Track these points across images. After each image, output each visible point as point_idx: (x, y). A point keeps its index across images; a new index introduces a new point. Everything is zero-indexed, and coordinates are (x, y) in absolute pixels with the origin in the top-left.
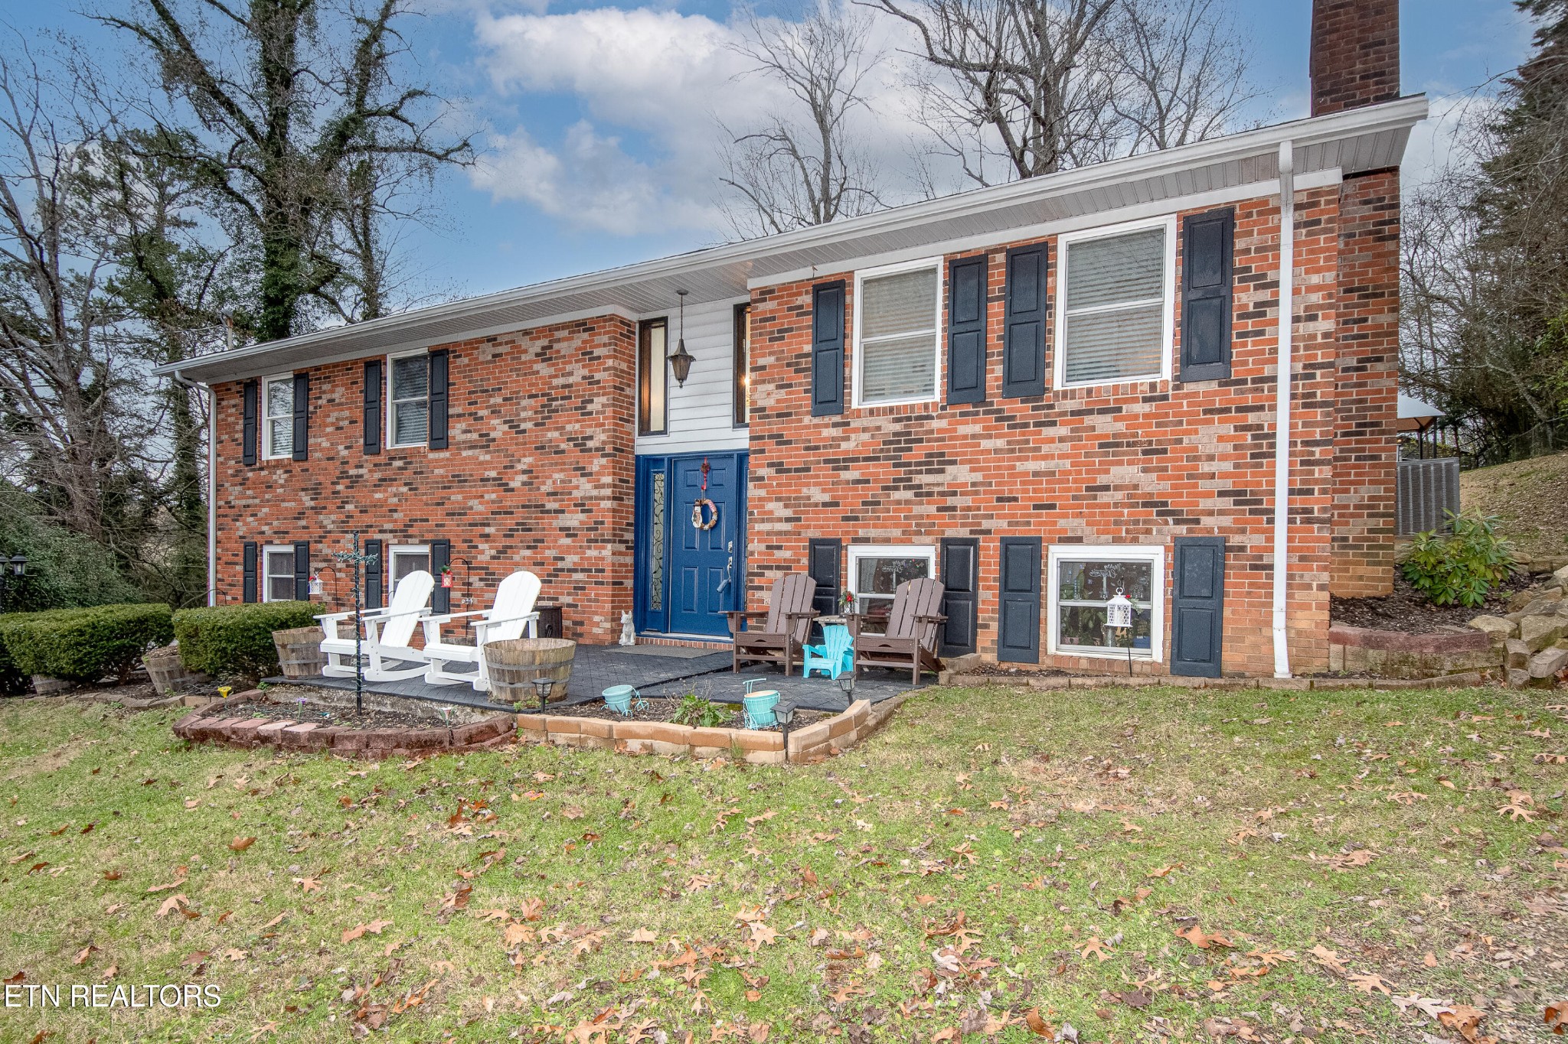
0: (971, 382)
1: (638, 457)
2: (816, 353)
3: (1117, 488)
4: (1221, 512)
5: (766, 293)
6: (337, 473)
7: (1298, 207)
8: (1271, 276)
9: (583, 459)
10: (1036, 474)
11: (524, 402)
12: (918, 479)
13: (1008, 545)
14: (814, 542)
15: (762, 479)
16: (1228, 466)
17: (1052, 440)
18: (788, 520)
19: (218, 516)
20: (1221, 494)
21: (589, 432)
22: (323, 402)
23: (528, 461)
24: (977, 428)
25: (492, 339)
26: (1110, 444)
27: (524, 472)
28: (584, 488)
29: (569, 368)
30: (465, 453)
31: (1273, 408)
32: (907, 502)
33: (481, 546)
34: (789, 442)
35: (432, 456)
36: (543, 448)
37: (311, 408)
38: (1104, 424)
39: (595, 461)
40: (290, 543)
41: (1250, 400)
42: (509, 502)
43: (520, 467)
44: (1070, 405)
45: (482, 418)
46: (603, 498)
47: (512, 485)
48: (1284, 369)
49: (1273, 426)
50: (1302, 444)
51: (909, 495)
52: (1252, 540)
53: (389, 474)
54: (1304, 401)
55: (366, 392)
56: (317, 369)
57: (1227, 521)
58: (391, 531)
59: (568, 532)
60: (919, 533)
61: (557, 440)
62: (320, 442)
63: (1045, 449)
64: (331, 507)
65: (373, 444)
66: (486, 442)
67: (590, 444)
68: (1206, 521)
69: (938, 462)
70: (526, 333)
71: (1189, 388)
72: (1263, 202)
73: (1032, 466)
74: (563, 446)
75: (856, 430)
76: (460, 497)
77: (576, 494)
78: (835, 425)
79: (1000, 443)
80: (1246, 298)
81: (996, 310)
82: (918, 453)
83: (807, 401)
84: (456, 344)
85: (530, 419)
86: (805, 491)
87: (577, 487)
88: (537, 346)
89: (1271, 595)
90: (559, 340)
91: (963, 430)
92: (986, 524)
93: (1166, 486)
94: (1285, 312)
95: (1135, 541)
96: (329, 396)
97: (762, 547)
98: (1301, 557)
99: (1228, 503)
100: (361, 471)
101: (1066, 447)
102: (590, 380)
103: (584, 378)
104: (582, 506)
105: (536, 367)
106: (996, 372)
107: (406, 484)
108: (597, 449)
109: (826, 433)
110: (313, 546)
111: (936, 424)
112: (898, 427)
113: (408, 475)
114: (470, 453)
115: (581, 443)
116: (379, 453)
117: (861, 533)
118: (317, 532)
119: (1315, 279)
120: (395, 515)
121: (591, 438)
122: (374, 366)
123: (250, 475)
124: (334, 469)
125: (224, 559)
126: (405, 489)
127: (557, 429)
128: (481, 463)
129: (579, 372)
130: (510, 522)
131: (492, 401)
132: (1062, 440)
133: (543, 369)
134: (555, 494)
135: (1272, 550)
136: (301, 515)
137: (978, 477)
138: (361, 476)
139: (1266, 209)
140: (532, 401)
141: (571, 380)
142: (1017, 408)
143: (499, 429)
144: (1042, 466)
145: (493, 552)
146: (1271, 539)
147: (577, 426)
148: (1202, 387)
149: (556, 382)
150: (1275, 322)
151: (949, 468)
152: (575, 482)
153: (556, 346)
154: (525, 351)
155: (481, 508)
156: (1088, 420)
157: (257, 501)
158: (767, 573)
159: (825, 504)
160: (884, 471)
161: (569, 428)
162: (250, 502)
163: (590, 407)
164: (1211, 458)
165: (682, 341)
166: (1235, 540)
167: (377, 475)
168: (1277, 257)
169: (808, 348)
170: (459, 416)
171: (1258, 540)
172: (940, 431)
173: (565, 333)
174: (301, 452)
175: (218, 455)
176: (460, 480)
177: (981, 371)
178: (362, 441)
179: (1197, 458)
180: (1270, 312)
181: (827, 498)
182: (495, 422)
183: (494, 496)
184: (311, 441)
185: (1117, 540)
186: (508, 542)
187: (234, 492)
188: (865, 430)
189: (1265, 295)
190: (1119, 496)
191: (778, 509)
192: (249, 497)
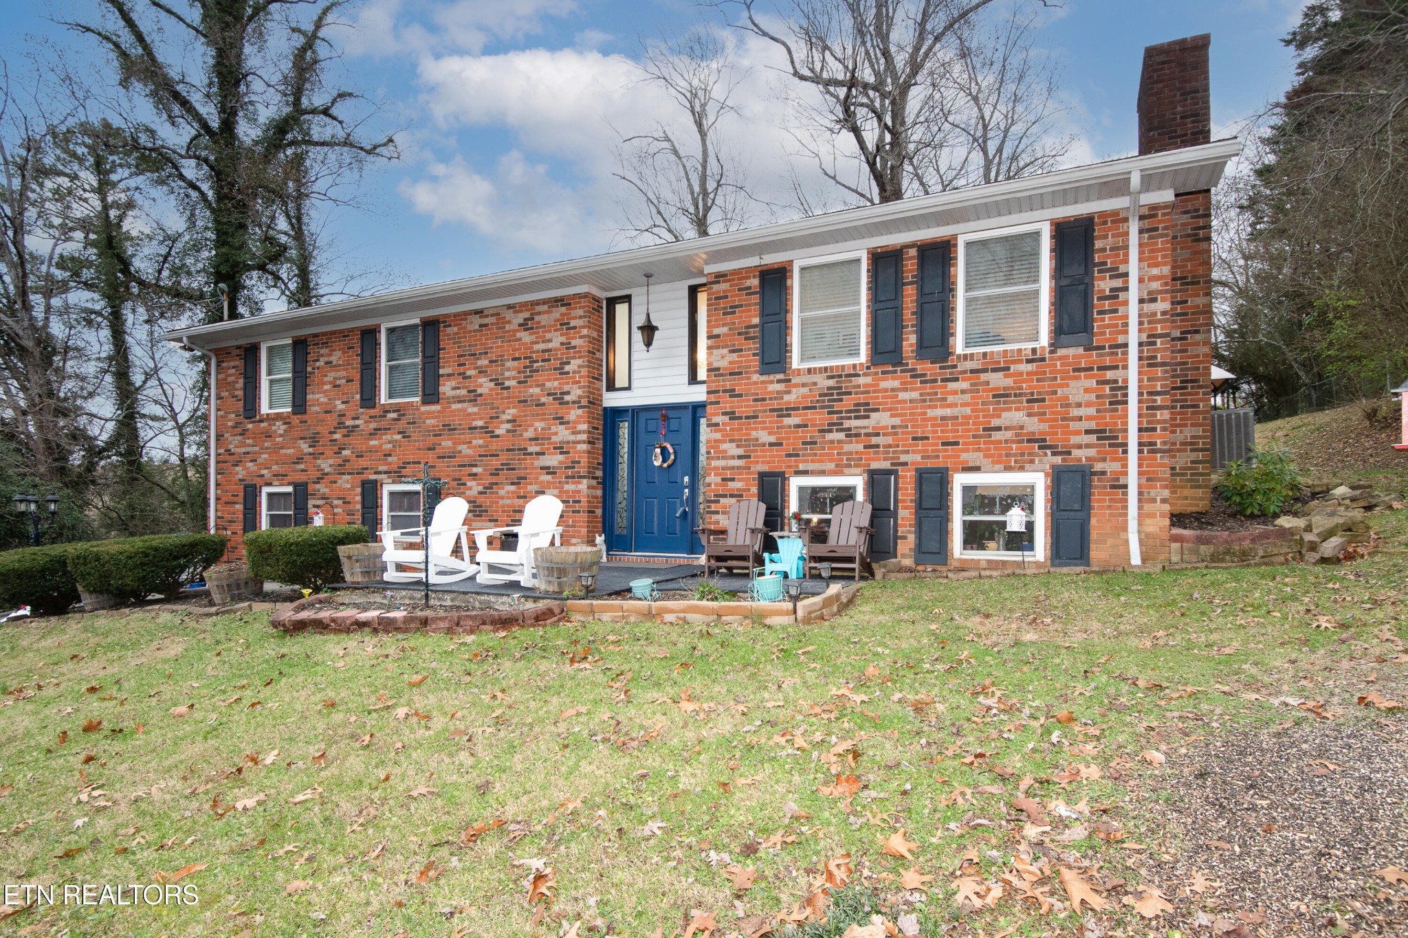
0: (891, 347)
1: (605, 409)
2: (763, 324)
3: (1007, 429)
4: (1088, 446)
5: (720, 277)
6: (335, 423)
7: (1142, 218)
8: (1122, 269)
9: (562, 411)
10: (943, 418)
11: (509, 364)
12: (847, 424)
13: (922, 476)
14: (762, 476)
15: (717, 425)
16: (1092, 411)
17: (955, 392)
18: (740, 457)
19: (218, 462)
20: (1088, 432)
21: (566, 388)
22: (321, 363)
23: (511, 413)
24: (896, 384)
25: (479, 312)
26: (1001, 395)
27: (509, 421)
28: (562, 434)
29: (548, 336)
30: (454, 406)
31: (1125, 367)
32: (840, 442)
33: (469, 484)
34: (740, 395)
35: (423, 409)
36: (526, 401)
37: (309, 369)
38: (997, 380)
39: (572, 412)
40: (289, 484)
41: (1108, 361)
42: (495, 446)
43: (505, 417)
44: (970, 365)
45: (470, 377)
46: (579, 442)
47: (498, 432)
48: (1133, 338)
49: (1126, 381)
50: (1146, 394)
51: (841, 436)
52: (1111, 467)
53: (384, 424)
54: (1148, 361)
55: (362, 355)
56: (315, 335)
57: (1092, 452)
58: (386, 473)
59: (548, 470)
60: (849, 466)
61: (537, 395)
62: (317, 398)
63: (950, 399)
64: (328, 452)
65: (369, 397)
66: (474, 397)
67: (567, 398)
68: (1076, 453)
69: (863, 410)
70: (509, 307)
71: (1061, 352)
72: (1115, 213)
73: (940, 412)
74: (543, 400)
75: (796, 385)
76: (449, 443)
77: (554, 438)
78: (779, 381)
79: (915, 395)
80: (1104, 285)
81: (910, 292)
82: (848, 402)
83: (755, 362)
84: (446, 316)
85: (514, 378)
86: (754, 434)
87: (556, 434)
88: (520, 318)
89: (1126, 507)
90: (539, 313)
91: (883, 385)
92: (903, 458)
93: (1044, 427)
94: (1133, 295)
95: (1022, 469)
96: (326, 359)
97: (718, 479)
98: (1148, 478)
99: (1092, 438)
100: (357, 422)
101: (967, 397)
102: (567, 346)
103: (562, 344)
104: (561, 449)
105: (518, 335)
106: (910, 340)
107: (399, 433)
108: (574, 402)
109: (771, 388)
110: (311, 487)
111: (862, 380)
112: (831, 383)
113: (402, 425)
114: (459, 406)
115: (559, 397)
116: (374, 407)
117: (802, 467)
118: (313, 474)
119: (1155, 271)
120: (390, 459)
121: (568, 393)
122: (369, 335)
123: (250, 426)
124: (332, 420)
125: (224, 499)
126: (399, 437)
127: (538, 386)
128: (470, 414)
129: (557, 340)
130: (496, 463)
131: (479, 363)
132: (963, 392)
133: (526, 337)
134: (536, 439)
135: (1126, 474)
136: (299, 460)
137: (897, 421)
138: (357, 426)
139: (1118, 218)
140: (516, 363)
141: (550, 345)
142: (929, 368)
143: (485, 386)
144: (948, 412)
145: (480, 488)
146: (1125, 466)
147: (556, 383)
148: (1071, 351)
149: (536, 347)
150: (1126, 303)
151: (873, 415)
152: (554, 429)
153: (537, 318)
154: (509, 322)
155: (470, 452)
156: (984, 377)
157: (257, 449)
158: (722, 500)
159: (771, 445)
160: (820, 417)
161: (548, 384)
162: (250, 449)
163: (567, 368)
164: (1079, 405)
165: (648, 315)
166: (1098, 467)
167: (373, 425)
168: (1127, 255)
169: (756, 321)
170: (449, 375)
171: (1116, 466)
172: (865, 385)
173: (545, 308)
174: (300, 405)
175: (218, 410)
176: (449, 428)
177: (899, 340)
178: (358, 397)
179: (1068, 405)
180: (1122, 295)
181: (772, 439)
182: (483, 380)
183: (481, 442)
184: (309, 397)
185: (1008, 469)
186: (494, 479)
187: (234, 442)
188: (804, 385)
189: (1118, 283)
190: (1009, 435)
191: (732, 449)
192: (249, 445)
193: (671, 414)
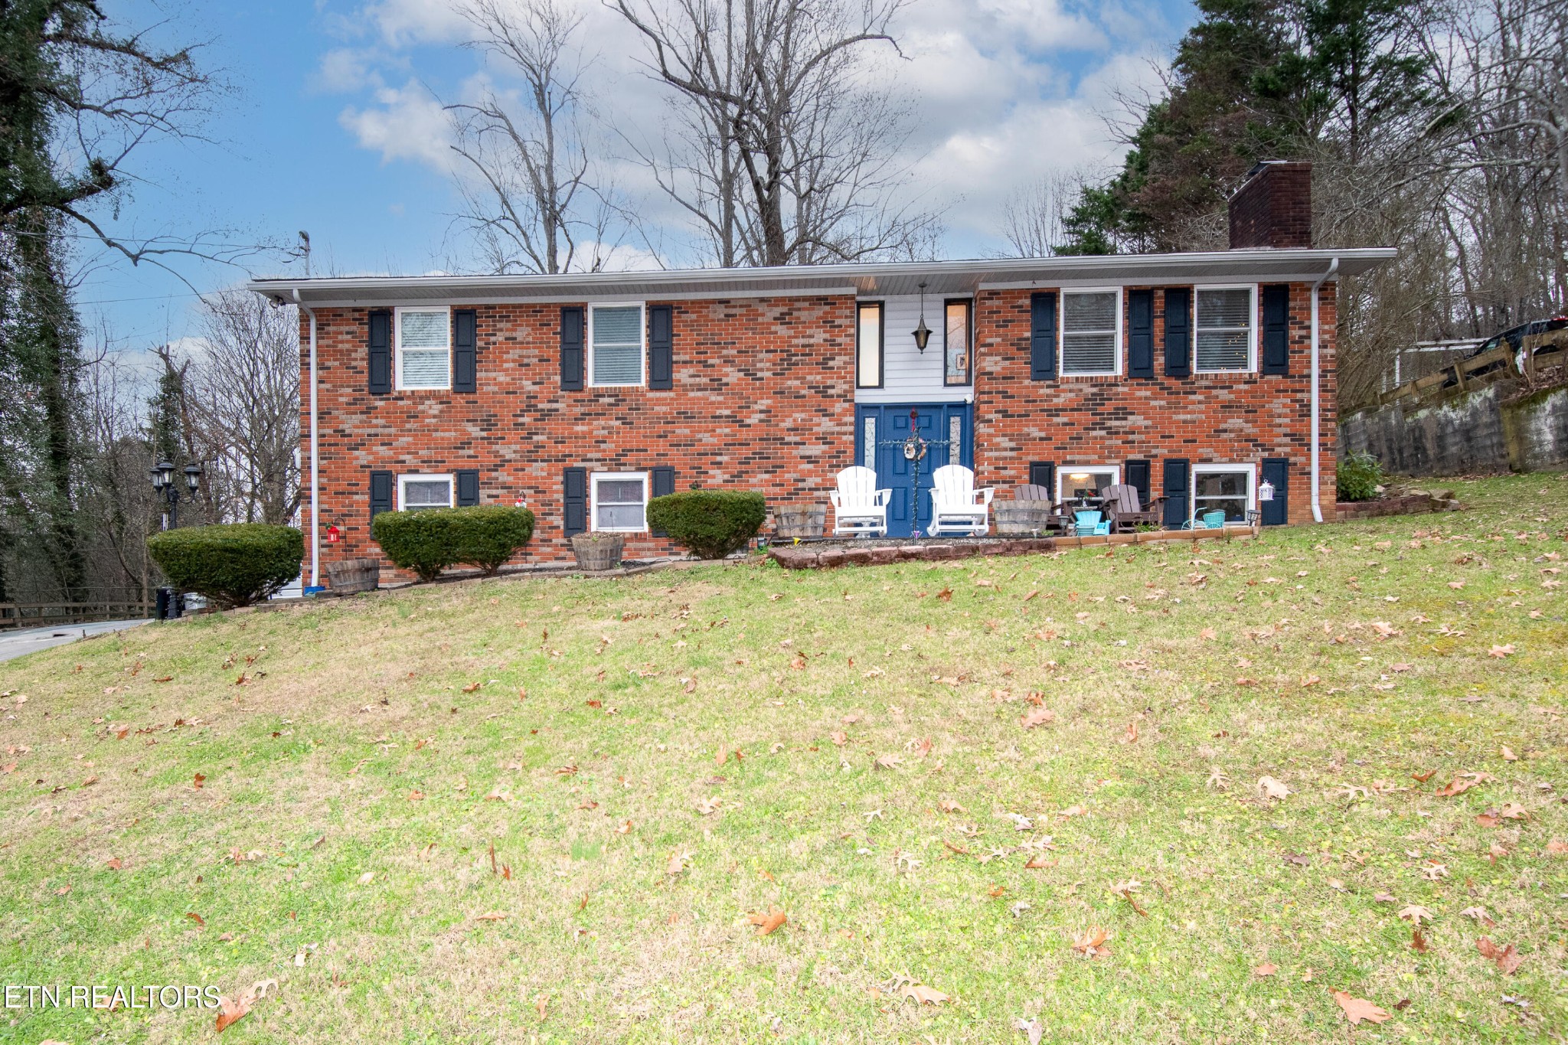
0: (1145, 365)
1: (857, 405)
2: (1035, 337)
3: (1231, 431)
4: (1285, 445)
5: (993, 294)
6: (521, 406)
7: (1320, 290)
8: (1307, 323)
9: (825, 403)
10: (1185, 422)
11: (763, 355)
12: (1109, 424)
13: (1169, 463)
14: (1033, 464)
15: (990, 421)
16: (1287, 420)
17: (1193, 403)
18: (1012, 449)
19: (320, 445)
20: (1285, 435)
21: (829, 382)
22: (500, 337)
23: (764, 403)
24: (1148, 393)
25: (726, 302)
26: (1227, 407)
27: (761, 412)
28: (826, 425)
29: (808, 332)
30: (691, 394)
31: (1309, 391)
32: (1102, 438)
33: (711, 472)
34: (1012, 397)
35: (650, 395)
36: (782, 393)
37: (480, 344)
38: (1224, 395)
39: (837, 405)
40: (448, 472)
41: (1297, 386)
42: (744, 435)
43: (757, 407)
44: (1204, 383)
45: (713, 366)
46: (845, 434)
47: (748, 421)
48: (1315, 371)
49: (1309, 401)
50: (1323, 410)
51: (1103, 433)
52: (1300, 460)
53: (595, 409)
54: (1323, 388)
55: (563, 333)
56: (488, 307)
57: (1288, 449)
58: (597, 460)
59: (809, 459)
60: (1110, 457)
61: (797, 387)
62: (492, 378)
63: (1190, 407)
64: (511, 436)
65: (573, 379)
66: (717, 385)
67: (830, 392)
68: (1278, 450)
69: (1122, 413)
70: (762, 300)
71: (1268, 377)
72: (1301, 284)
73: (1182, 417)
74: (803, 392)
75: (1064, 391)
76: (687, 431)
77: (815, 429)
78: (1049, 387)
79: (1163, 403)
80: (1295, 333)
81: (1159, 324)
82: (1109, 407)
83: (1027, 369)
84: (685, 302)
85: (768, 370)
86: (1026, 429)
87: (819, 425)
88: (777, 311)
89: (1310, 488)
90: (799, 309)
91: (1138, 394)
92: (1154, 452)
93: (1256, 430)
94: (1315, 341)
95: (1241, 461)
96: (508, 334)
97: (992, 468)
98: (1323, 468)
99: (1288, 440)
100: (555, 406)
101: (1203, 407)
102: (832, 343)
103: (825, 340)
104: (824, 439)
105: (773, 328)
106: (1160, 361)
107: (617, 419)
108: (839, 396)
109: (1042, 391)
110: (483, 476)
111: (1120, 389)
112: (1095, 390)
113: (622, 410)
114: (700, 394)
115: (823, 391)
116: (581, 390)
117: (1069, 458)
118: (488, 461)
119: (1326, 327)
120: (603, 446)
121: (833, 387)
122: (573, 314)
123: (380, 404)
124: (520, 402)
125: (333, 488)
126: (617, 423)
127: (797, 379)
128: (712, 403)
129: (819, 336)
130: (745, 452)
131: (725, 352)
132: (1200, 402)
133: (782, 330)
134: (795, 429)
135: (1310, 465)
136: (466, 444)
137: (1149, 423)
138: (557, 410)
139: (1305, 288)
140: (771, 356)
141: (812, 341)
142: (1175, 383)
143: (732, 375)
144: (1189, 417)
145: (727, 477)
146: (1309, 459)
147: (819, 377)
148: (1273, 378)
149: (795, 341)
150: (1309, 347)
151: (1130, 417)
152: (816, 420)
153: (795, 314)
154: (763, 315)
155: (715, 440)
156: (1214, 392)
157: (393, 430)
159: (1041, 439)
160: (1086, 417)
161: (809, 378)
162: (379, 430)
163: (831, 363)
164: (1279, 416)
165: (922, 321)
166: (1292, 459)
167: (579, 410)
168: (1309, 314)
169: (1028, 334)
170: (685, 362)
171: (1303, 459)
172: (1124, 393)
173: (806, 304)
174: (465, 380)
175: (320, 382)
176: (687, 416)
177: (1151, 359)
178: (558, 378)
179: (1272, 416)
180: (1306, 342)
181: (1043, 434)
182: (728, 369)
183: (727, 431)
184: (478, 375)
185: (1232, 461)
186: (744, 468)
187: (351, 423)
188: (1071, 391)
189: (1303, 332)
190: (1232, 435)
191: (1005, 442)
192: (376, 426)
193: (920, 412)
